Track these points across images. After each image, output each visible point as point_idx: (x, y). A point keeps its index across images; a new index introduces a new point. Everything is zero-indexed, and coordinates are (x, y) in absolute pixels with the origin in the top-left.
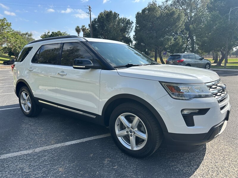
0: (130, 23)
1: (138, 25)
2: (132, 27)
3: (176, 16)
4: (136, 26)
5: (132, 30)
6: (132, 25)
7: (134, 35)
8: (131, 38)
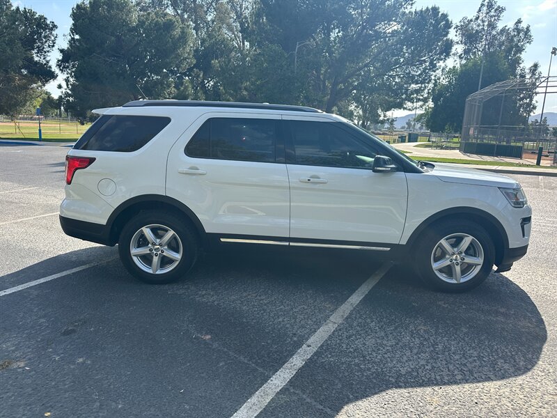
0: (47, 25)
1: (77, 37)
2: (53, 38)
3: (177, 32)
4: (73, 39)
5: (53, 46)
6: (53, 32)
7: (59, 61)
8: (50, 67)
